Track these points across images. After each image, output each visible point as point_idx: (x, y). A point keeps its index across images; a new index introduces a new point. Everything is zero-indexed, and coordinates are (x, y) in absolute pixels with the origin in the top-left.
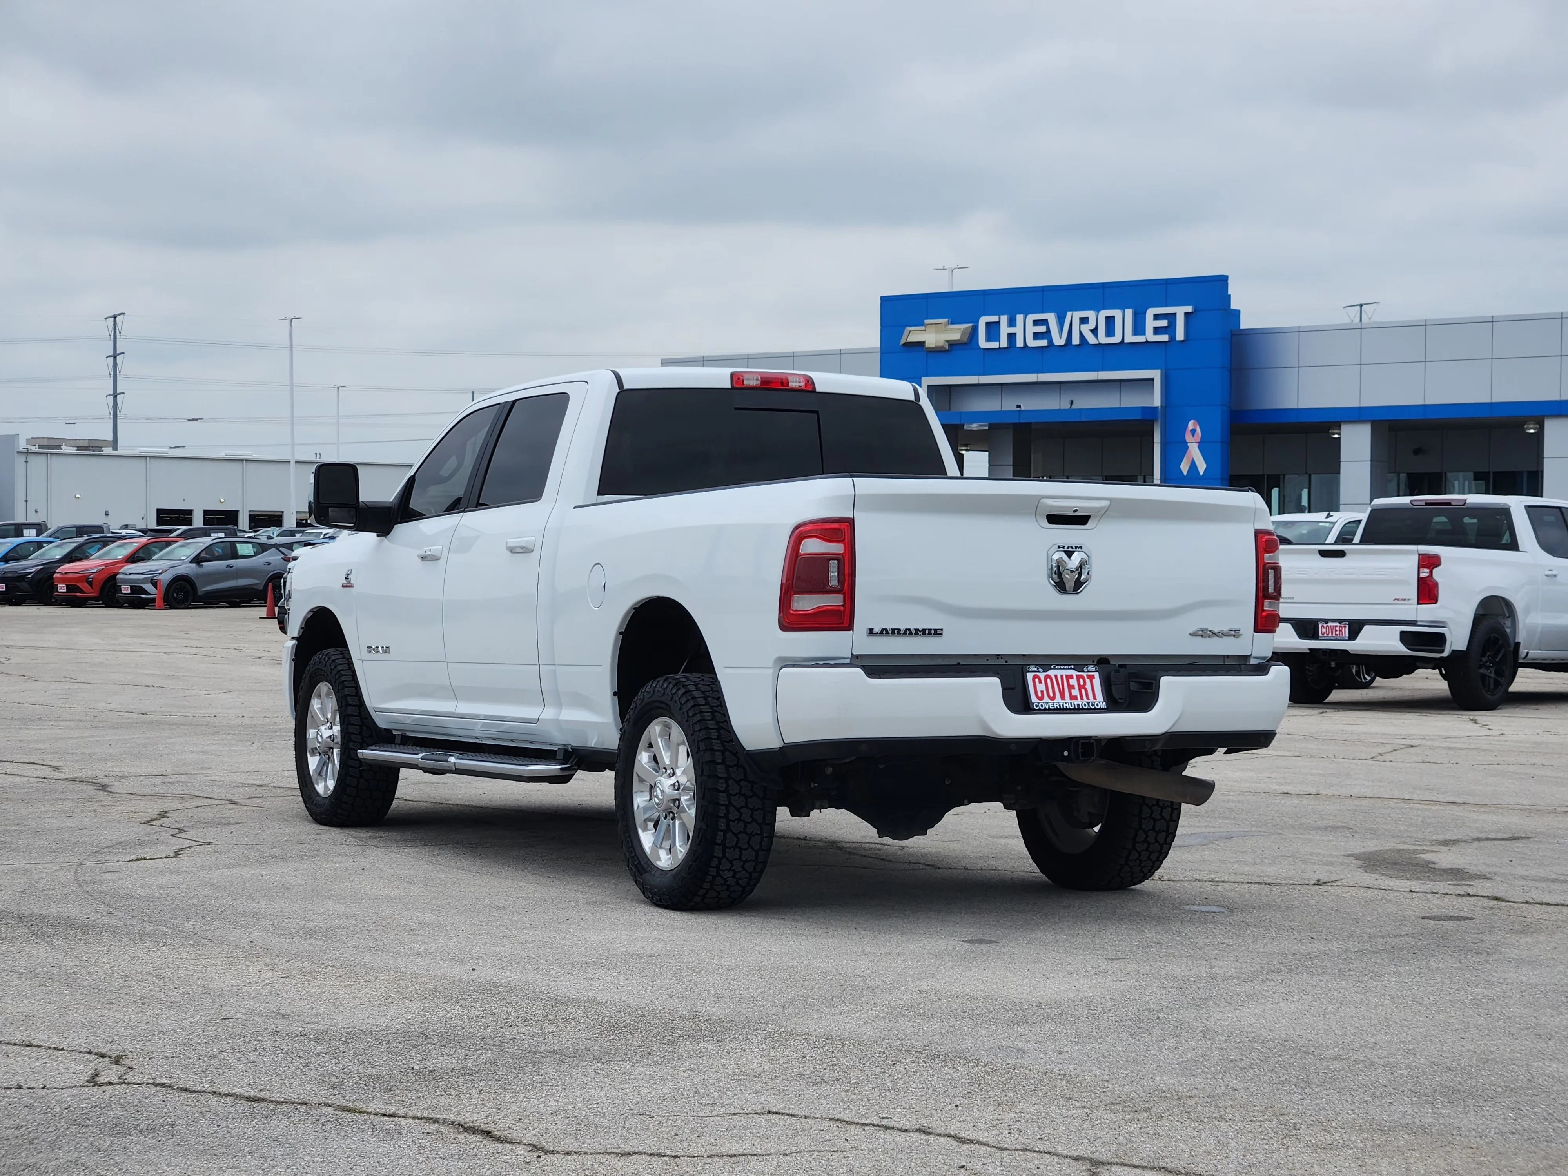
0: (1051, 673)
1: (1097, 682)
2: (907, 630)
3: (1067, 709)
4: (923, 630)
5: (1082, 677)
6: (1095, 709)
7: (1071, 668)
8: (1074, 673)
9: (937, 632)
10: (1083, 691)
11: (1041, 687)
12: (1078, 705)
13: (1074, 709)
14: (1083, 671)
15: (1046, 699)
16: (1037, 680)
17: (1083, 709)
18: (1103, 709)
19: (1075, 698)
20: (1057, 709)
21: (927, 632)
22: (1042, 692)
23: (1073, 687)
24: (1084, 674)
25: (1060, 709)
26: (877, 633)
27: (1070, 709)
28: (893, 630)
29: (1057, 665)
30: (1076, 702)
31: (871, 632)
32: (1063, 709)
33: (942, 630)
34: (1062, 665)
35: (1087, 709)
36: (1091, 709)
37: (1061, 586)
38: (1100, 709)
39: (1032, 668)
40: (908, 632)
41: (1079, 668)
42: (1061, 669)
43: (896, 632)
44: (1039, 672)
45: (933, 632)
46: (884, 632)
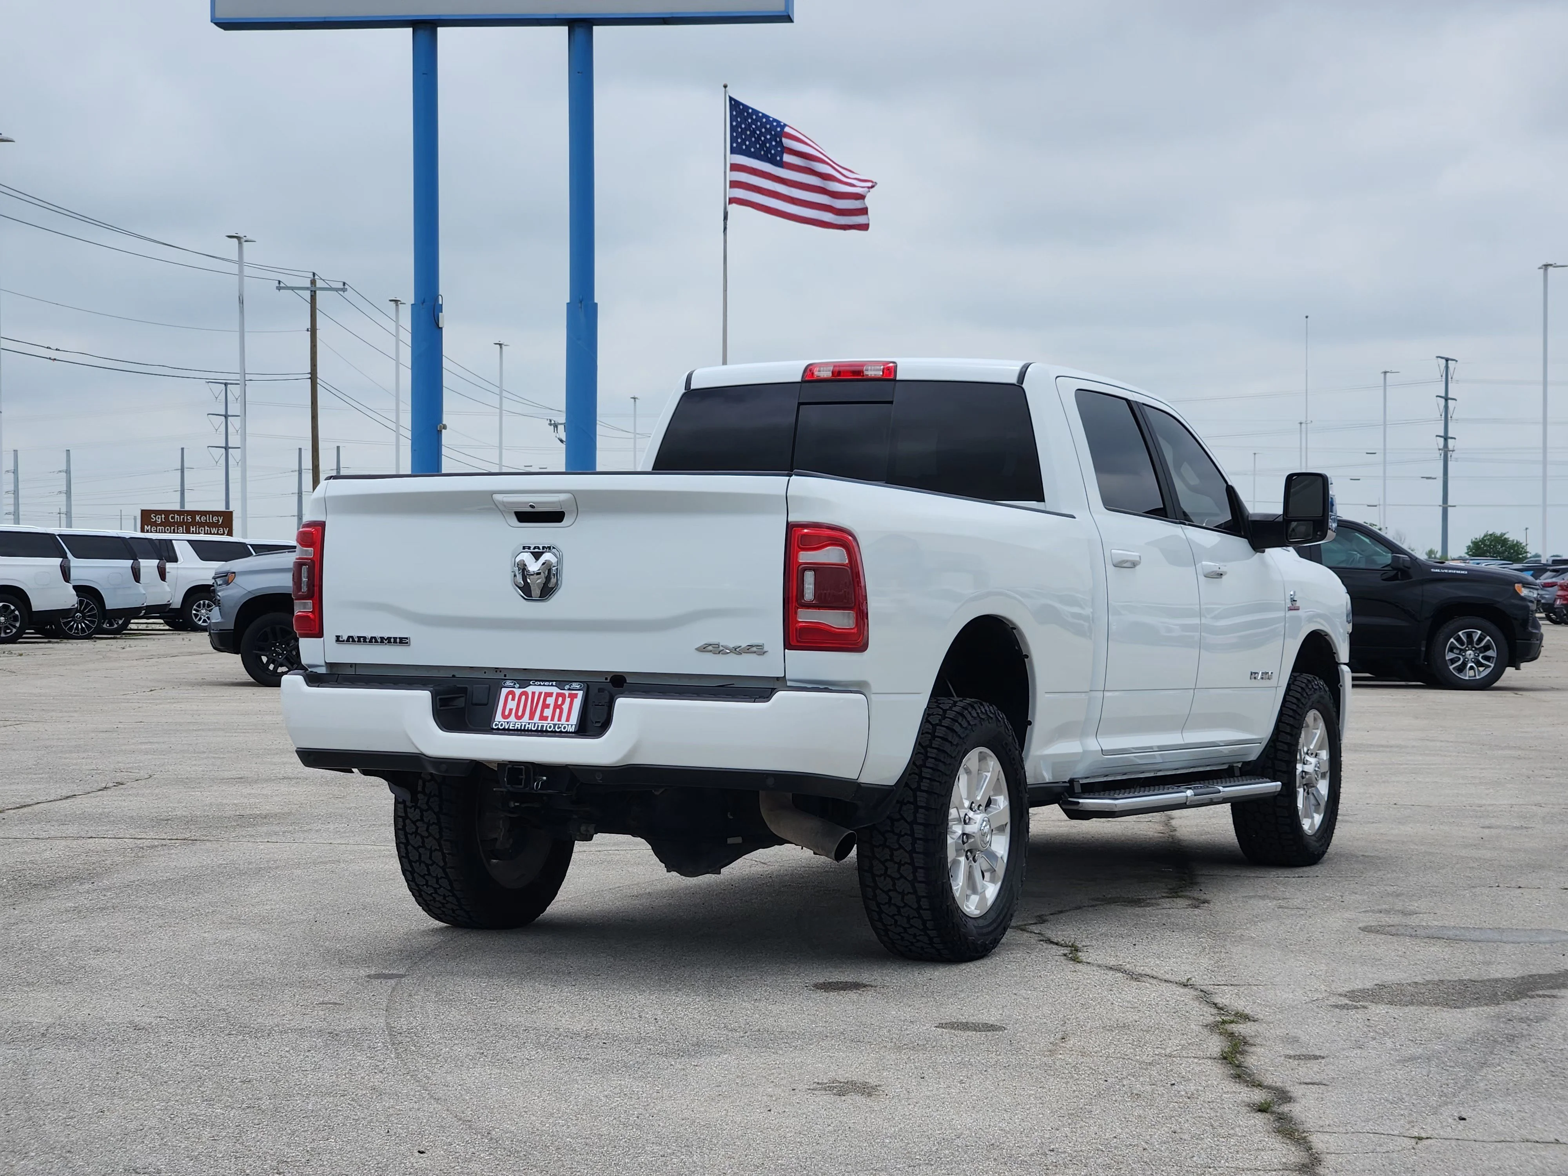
0: (530, 690)
1: (578, 703)
2: (372, 638)
3: (528, 730)
4: (388, 638)
5: (563, 696)
6: (561, 732)
7: (552, 685)
8: (555, 690)
9: (403, 641)
10: (558, 710)
11: (512, 704)
12: (542, 726)
13: (537, 731)
14: (564, 690)
15: (512, 718)
16: (510, 696)
17: (547, 731)
18: (570, 732)
19: (546, 718)
20: (517, 730)
21: (392, 640)
22: (511, 710)
23: (548, 706)
24: (567, 693)
25: (521, 730)
26: (344, 641)
27: (531, 731)
28: (359, 638)
29: (536, 681)
30: (545, 723)
31: (338, 639)
32: (524, 730)
33: (407, 638)
34: (543, 681)
35: (552, 732)
36: (556, 732)
37: (526, 591)
38: (567, 732)
39: (508, 683)
40: (373, 640)
41: (560, 684)
42: (540, 685)
43: (362, 640)
44: (514, 687)
45: (398, 640)
46: (350, 639)
